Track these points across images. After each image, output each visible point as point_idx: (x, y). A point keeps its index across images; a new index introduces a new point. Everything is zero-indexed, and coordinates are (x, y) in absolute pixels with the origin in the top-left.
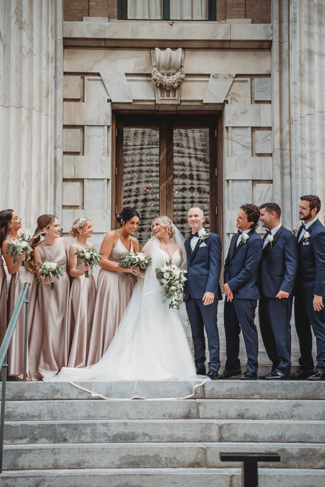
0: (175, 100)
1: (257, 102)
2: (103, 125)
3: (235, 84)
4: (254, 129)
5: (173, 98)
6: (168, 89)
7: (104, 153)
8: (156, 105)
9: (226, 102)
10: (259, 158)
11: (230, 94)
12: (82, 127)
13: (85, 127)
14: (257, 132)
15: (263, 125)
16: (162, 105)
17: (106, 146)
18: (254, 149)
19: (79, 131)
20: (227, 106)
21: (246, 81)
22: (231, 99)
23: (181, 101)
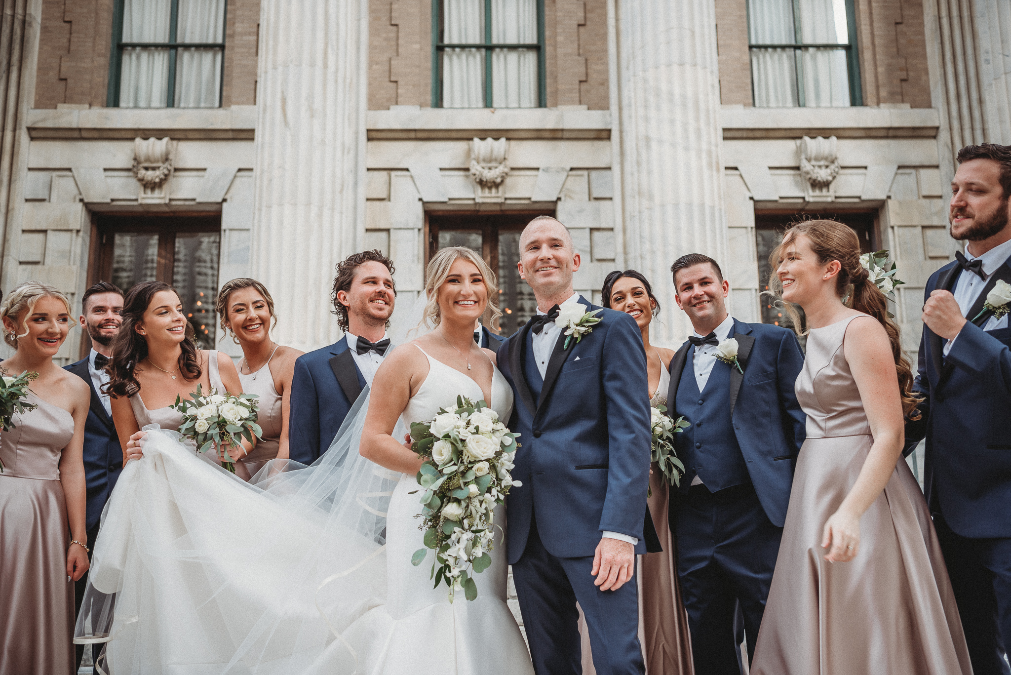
0: (498, 197)
1: (596, 199)
2: (412, 227)
3: (570, 178)
4: (592, 230)
5: (497, 195)
6: (489, 185)
7: (413, 261)
8: (476, 204)
9: (559, 199)
10: (599, 264)
11: (564, 190)
12: (388, 230)
13: (392, 231)
14: (596, 234)
15: (603, 226)
16: (483, 203)
17: (416, 252)
18: (593, 254)
19: (384, 235)
20: (560, 204)
21: (582, 176)
22: (565, 196)
23: (506, 199)
